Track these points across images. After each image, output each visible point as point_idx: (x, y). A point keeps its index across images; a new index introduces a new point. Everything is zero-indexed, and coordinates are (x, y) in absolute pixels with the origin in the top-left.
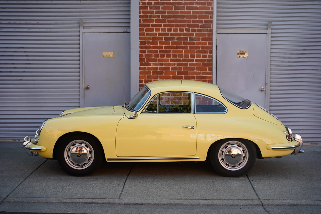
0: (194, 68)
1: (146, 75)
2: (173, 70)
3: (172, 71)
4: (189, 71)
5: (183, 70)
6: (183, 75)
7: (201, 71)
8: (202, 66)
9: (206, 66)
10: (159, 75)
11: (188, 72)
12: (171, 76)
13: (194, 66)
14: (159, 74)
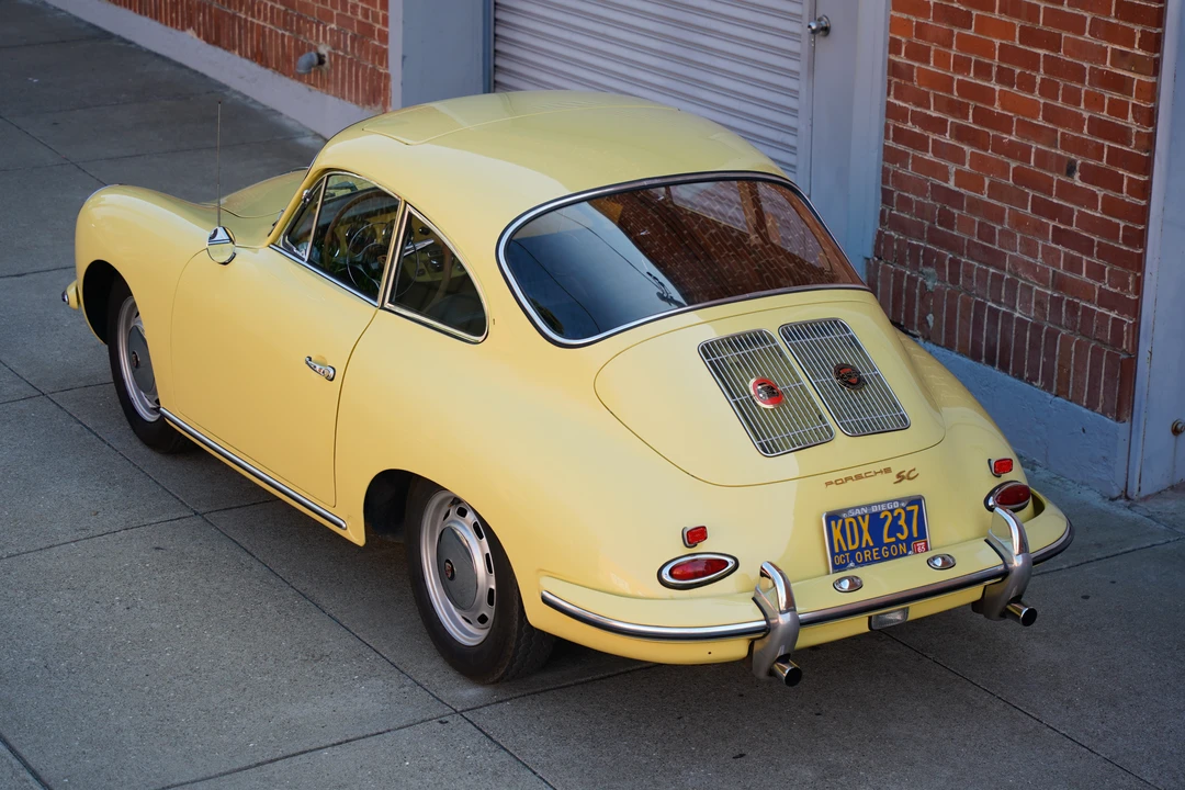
0: (1086, 18)
1: (914, 19)
2: (1006, 13)
3: (1005, 18)
4: (1063, 35)
5: (1044, 24)
6: (1042, 52)
7: (1110, 46)
8: (1116, 17)
9: (1131, 21)
10: (956, 31)
11: (1060, 35)
12: (997, 42)
13: (1087, 11)
14: (956, 25)
